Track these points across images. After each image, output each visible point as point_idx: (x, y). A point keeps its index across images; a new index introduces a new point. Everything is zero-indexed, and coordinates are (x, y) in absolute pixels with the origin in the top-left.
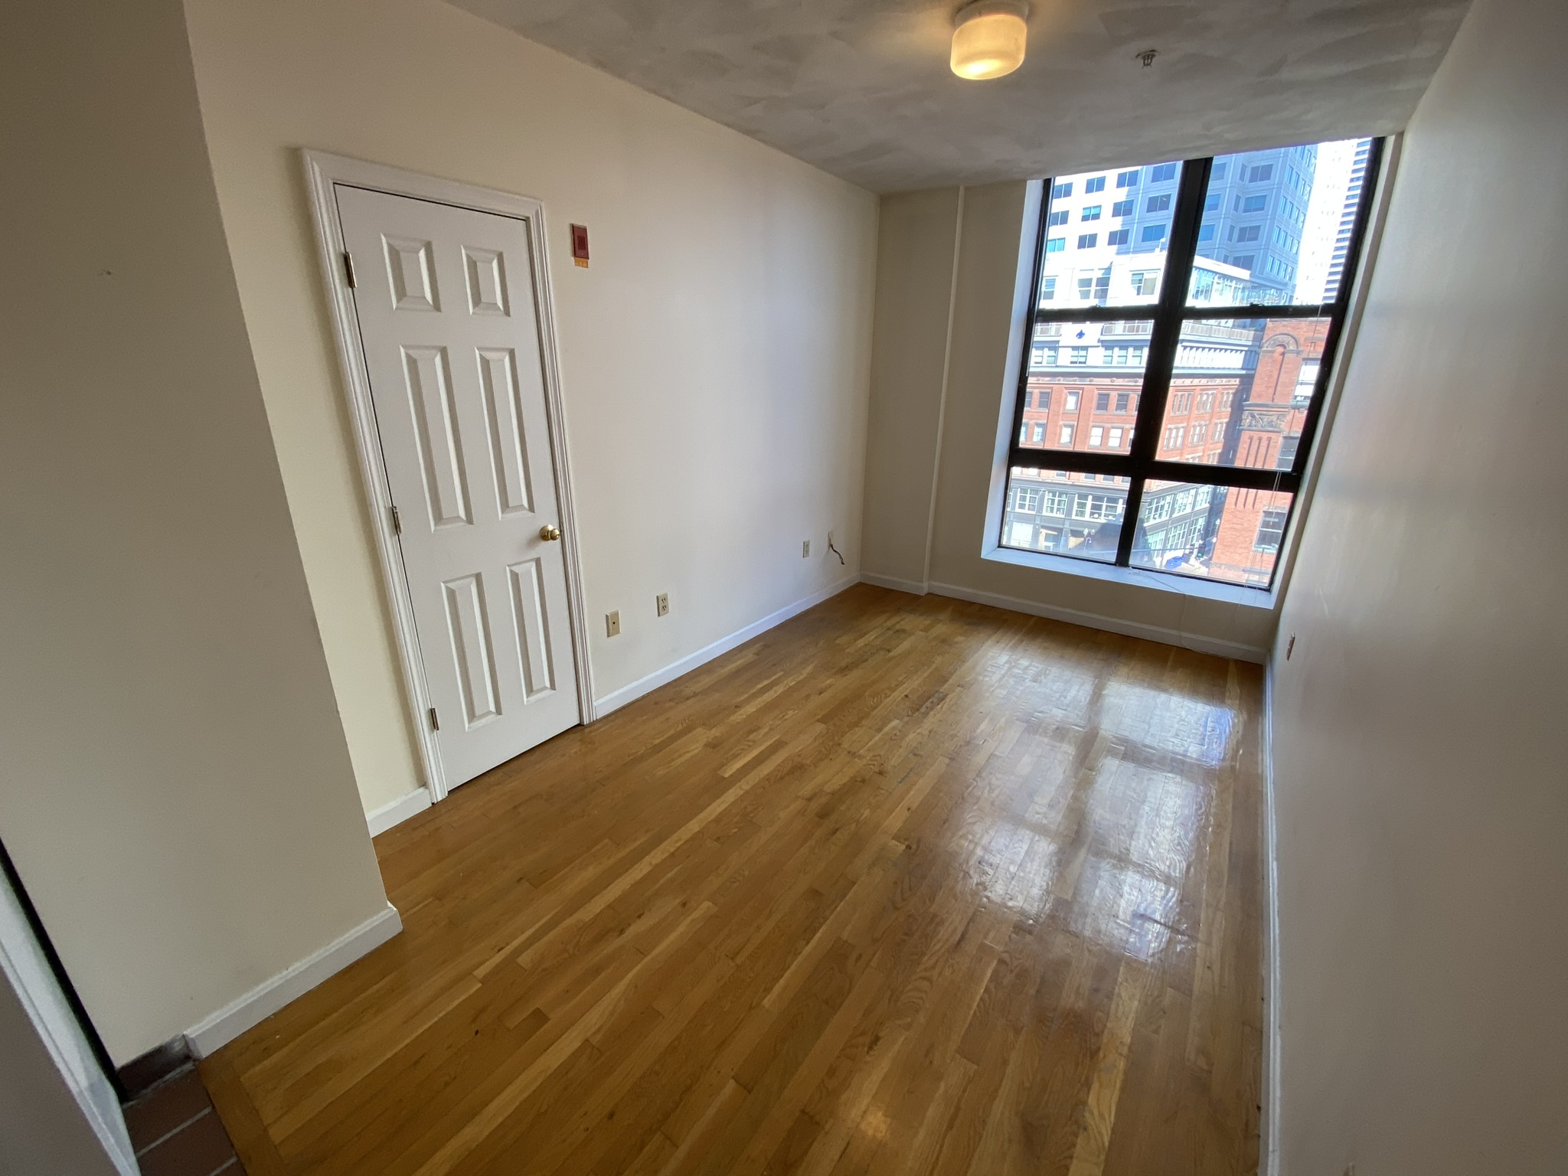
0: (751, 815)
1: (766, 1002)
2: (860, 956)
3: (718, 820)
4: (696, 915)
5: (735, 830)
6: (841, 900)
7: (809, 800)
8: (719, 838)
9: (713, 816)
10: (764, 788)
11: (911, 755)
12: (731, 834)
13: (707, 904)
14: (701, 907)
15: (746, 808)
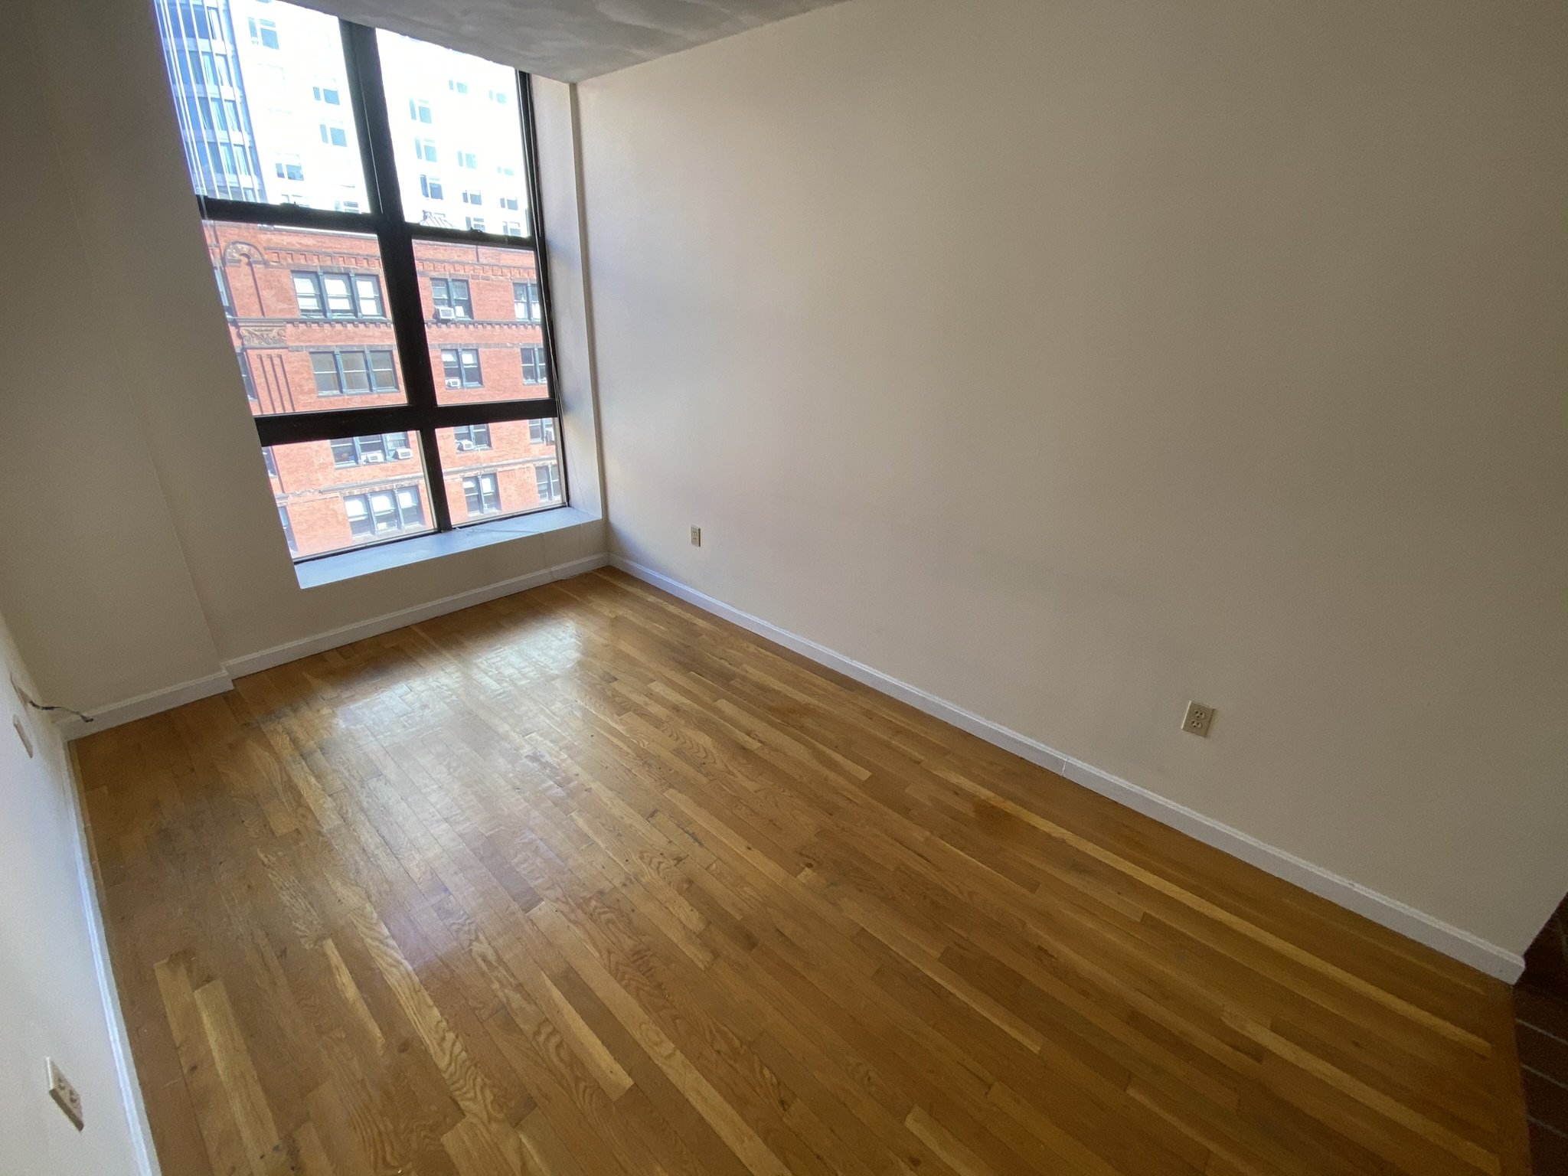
0: (737, 1043)
1: (1035, 1049)
2: (957, 944)
3: (740, 1102)
4: (932, 1144)
5: (766, 1072)
6: (890, 949)
7: (716, 955)
8: (782, 1102)
9: (731, 1111)
10: (676, 1017)
11: (653, 821)
12: (774, 1080)
13: (910, 1123)
14: (916, 1133)
15: (719, 1052)
